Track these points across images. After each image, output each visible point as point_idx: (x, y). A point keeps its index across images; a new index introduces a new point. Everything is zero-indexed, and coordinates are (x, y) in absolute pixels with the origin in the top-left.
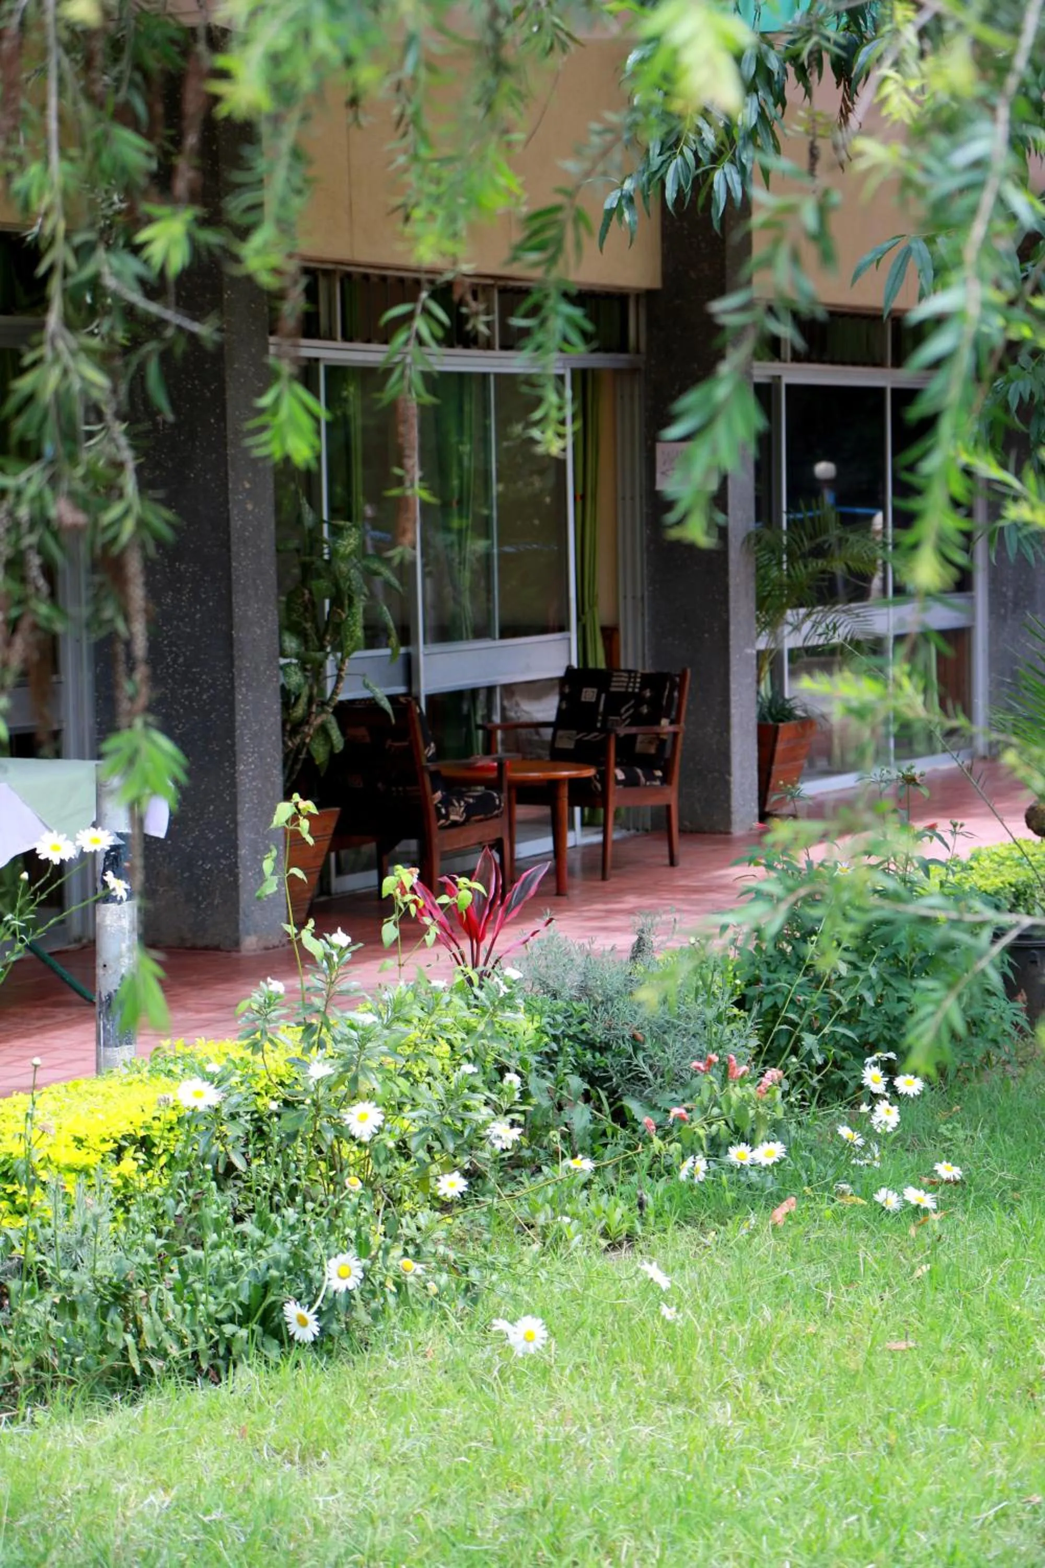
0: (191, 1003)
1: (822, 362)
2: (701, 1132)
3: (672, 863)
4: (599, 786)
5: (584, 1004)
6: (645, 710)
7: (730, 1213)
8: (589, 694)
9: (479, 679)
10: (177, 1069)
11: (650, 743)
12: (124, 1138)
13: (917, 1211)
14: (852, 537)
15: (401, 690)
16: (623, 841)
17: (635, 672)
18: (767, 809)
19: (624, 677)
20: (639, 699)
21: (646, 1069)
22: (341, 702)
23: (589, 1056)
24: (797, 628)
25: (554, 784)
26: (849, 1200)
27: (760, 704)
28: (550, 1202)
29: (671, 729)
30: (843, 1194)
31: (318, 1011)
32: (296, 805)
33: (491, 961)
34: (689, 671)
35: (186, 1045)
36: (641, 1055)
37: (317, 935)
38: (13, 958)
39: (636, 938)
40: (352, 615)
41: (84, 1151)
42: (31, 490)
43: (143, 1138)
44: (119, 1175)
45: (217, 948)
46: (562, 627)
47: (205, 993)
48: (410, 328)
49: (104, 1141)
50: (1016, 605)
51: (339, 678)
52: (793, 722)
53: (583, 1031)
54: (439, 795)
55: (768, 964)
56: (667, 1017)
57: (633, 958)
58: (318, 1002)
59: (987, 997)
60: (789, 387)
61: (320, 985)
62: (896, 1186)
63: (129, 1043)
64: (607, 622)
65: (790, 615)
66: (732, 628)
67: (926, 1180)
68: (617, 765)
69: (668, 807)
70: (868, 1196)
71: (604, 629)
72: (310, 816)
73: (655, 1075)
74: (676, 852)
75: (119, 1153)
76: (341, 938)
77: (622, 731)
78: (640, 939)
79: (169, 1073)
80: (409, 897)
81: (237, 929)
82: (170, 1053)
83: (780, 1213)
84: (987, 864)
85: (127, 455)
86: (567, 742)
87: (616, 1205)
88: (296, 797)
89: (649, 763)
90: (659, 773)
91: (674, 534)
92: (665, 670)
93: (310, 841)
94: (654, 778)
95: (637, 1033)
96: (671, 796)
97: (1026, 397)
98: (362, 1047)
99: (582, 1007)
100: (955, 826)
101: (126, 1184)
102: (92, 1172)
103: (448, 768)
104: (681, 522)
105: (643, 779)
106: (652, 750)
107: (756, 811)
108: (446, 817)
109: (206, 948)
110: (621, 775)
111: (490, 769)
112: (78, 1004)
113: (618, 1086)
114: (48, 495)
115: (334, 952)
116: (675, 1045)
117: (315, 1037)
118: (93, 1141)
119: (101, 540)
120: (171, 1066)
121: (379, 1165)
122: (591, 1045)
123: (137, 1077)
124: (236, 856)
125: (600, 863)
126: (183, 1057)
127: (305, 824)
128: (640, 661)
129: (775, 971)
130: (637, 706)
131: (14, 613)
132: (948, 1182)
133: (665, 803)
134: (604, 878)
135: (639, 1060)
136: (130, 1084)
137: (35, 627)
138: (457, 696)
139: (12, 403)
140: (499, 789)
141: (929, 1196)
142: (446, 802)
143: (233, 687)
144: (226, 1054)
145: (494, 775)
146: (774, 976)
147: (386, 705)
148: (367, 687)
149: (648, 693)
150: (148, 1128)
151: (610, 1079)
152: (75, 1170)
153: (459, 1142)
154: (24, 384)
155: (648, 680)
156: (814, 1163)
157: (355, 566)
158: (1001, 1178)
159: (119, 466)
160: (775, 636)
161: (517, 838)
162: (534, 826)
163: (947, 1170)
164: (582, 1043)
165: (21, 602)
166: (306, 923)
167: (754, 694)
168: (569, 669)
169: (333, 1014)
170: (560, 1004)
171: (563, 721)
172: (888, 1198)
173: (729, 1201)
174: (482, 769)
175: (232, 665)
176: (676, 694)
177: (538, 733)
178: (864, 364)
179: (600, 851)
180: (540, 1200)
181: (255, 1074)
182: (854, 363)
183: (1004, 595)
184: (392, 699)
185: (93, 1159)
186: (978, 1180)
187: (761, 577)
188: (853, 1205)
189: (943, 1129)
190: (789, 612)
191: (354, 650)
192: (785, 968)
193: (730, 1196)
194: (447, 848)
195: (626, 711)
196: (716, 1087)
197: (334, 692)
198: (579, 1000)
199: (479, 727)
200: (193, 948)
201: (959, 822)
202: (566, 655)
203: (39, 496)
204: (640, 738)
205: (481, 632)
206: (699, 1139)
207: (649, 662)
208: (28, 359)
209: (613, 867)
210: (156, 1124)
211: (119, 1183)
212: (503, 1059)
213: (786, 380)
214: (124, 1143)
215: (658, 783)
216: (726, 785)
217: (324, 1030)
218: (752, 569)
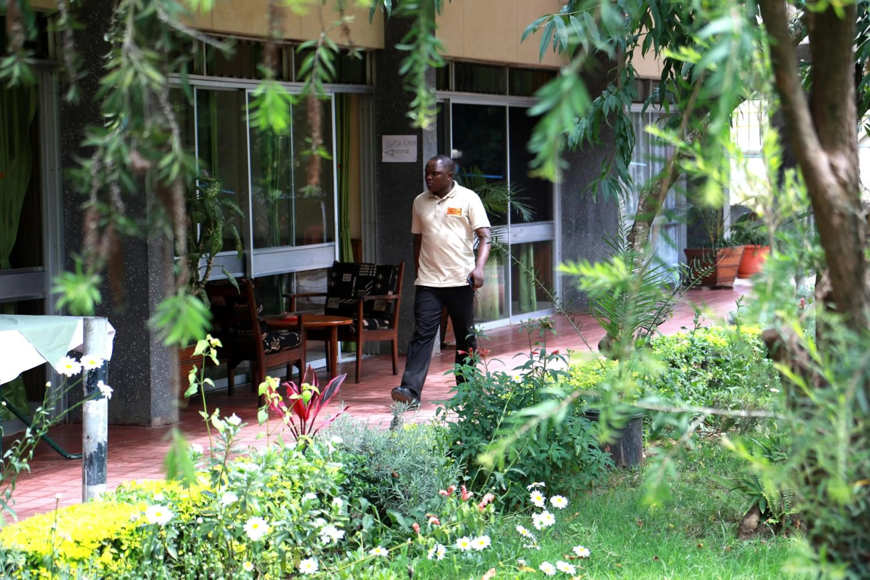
0: (125, 457)
1: (471, 91)
2: (447, 532)
3: (395, 373)
4: (354, 329)
6: (379, 286)
7: (457, 578)
8: (347, 277)
9: (285, 269)
10: (133, 498)
11: (382, 305)
12: (105, 540)
13: (564, 576)
14: (492, 190)
15: (240, 275)
16: (365, 360)
17: (373, 265)
18: (445, 342)
19: (367, 268)
20: (376, 280)
21: (400, 493)
22: (209, 282)
23: (367, 486)
25: (330, 328)
26: (524, 570)
29: (394, 297)
30: (521, 566)
31: (220, 463)
32: (209, 341)
33: (313, 431)
34: (404, 264)
35: (136, 483)
36: (397, 485)
37: (221, 418)
38: (41, 434)
39: (393, 417)
40: (217, 232)
41: (81, 549)
42: (113, 147)
43: (116, 540)
44: (102, 563)
45: (137, 425)
46: (331, 239)
47: (133, 451)
48: (315, 54)
49: (93, 542)
50: (577, 228)
51: (208, 268)
53: (364, 472)
54: (265, 335)
55: (466, 432)
56: (412, 463)
57: (391, 429)
58: (220, 457)
59: (590, 450)
60: (454, 105)
61: (222, 447)
62: (551, 559)
63: (102, 482)
64: (354, 237)
67: (567, 557)
68: (365, 317)
69: (392, 341)
70: (536, 567)
71: (353, 241)
72: (217, 348)
73: (405, 497)
74: (396, 367)
75: (101, 549)
76: (235, 419)
77: (367, 298)
78: (396, 418)
79: (129, 500)
80: (274, 395)
81: (150, 414)
82: (128, 488)
83: (486, 578)
84: (579, 373)
85: (174, 125)
86: (334, 305)
87: (390, 574)
88: (209, 337)
89: (381, 316)
90: (387, 322)
91: (535, 174)
92: (388, 264)
93: (217, 362)
94: (385, 325)
95: (395, 472)
96: (394, 335)
97: (613, 109)
98: (249, 484)
99: (364, 457)
100: (569, 351)
101: (106, 568)
102: (86, 561)
103: (270, 320)
104: (540, 166)
105: (378, 325)
106: (384, 309)
107: (439, 343)
108: (269, 347)
109: (131, 425)
110: (366, 323)
111: (292, 320)
112: (58, 459)
113: (384, 503)
114: (124, 150)
115: (231, 428)
116: (416, 480)
117: (219, 478)
118: (86, 542)
119: (157, 178)
120: (129, 496)
121: (256, 553)
122: (368, 480)
123: (110, 503)
124: (149, 371)
125: (354, 374)
127: (214, 353)
128: (373, 259)
129: (470, 436)
130: (374, 284)
131: (103, 222)
132: (581, 557)
133: (390, 339)
134: (357, 382)
135: (396, 488)
136: (106, 507)
137: (116, 232)
138: (270, 279)
139: (101, 92)
140: (298, 330)
141: (572, 566)
142: (269, 339)
143: (147, 274)
144: (162, 489)
145: (295, 323)
146: (469, 439)
147: (235, 283)
148: (224, 273)
149: (381, 277)
150: (118, 534)
151: (379, 499)
152: (75, 560)
153: (305, 539)
154: (108, 80)
155: (381, 269)
156: (503, 547)
157: (217, 204)
158: (610, 555)
159: (169, 131)
161: (307, 360)
162: (316, 353)
163: (581, 551)
164: (363, 479)
165: (109, 215)
166: (214, 411)
168: (335, 262)
169: (229, 464)
170: (351, 456)
171: (331, 292)
172: (546, 567)
173: (457, 571)
174: (288, 320)
175: (147, 259)
176: (396, 277)
177: (308, 300)
178: (495, 93)
179: (354, 366)
180: (347, 572)
181: (180, 501)
182: (489, 93)
183: (570, 223)
184: (238, 279)
185: (86, 554)
186: (597, 557)
188: (527, 572)
189: (572, 526)
191: (217, 252)
192: (476, 434)
193: (457, 567)
194: (270, 365)
195: (368, 287)
196: (454, 505)
197: (206, 276)
198: (361, 453)
199: (284, 296)
200: (124, 425)
201: (572, 349)
202: (333, 256)
203: (118, 151)
204: (376, 302)
205: (285, 242)
206: (446, 536)
207: (378, 259)
208: (111, 64)
209: (362, 376)
210: (123, 532)
211: (102, 567)
212: (322, 489)
213: (452, 101)
214: (105, 543)
215: (386, 328)
217: (224, 473)
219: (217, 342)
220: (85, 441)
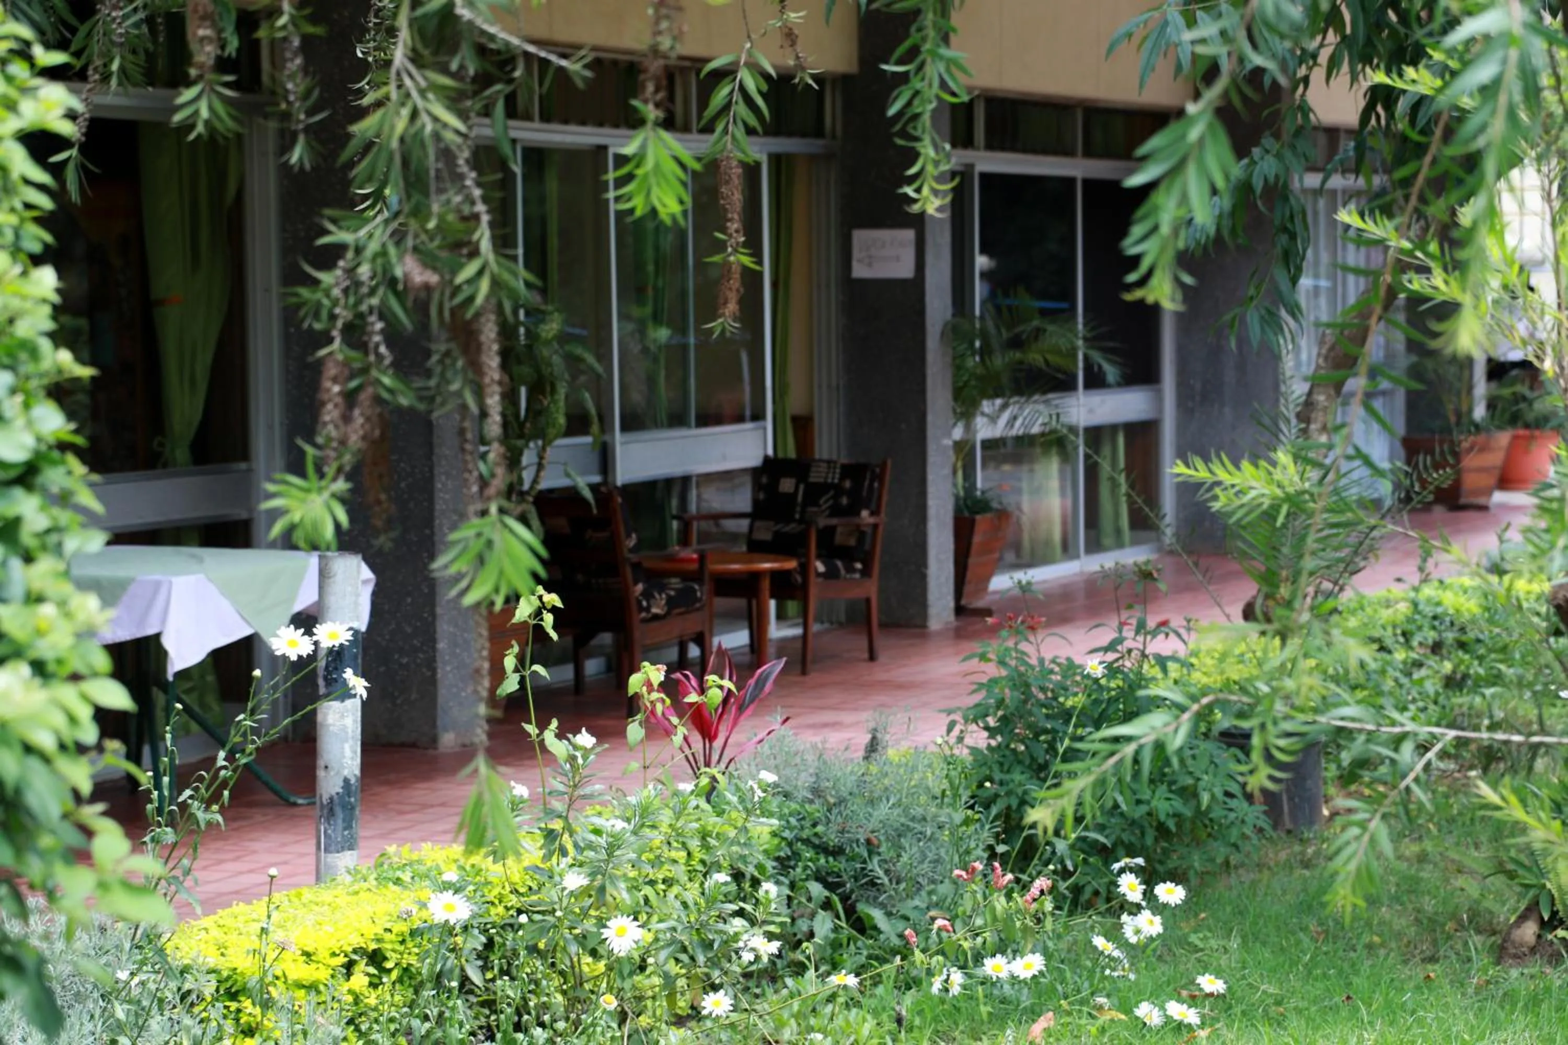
1: (1014, 151)
2: (966, 945)
3: (872, 657)
4: (799, 579)
5: (816, 806)
6: (844, 501)
7: (985, 1028)
8: (787, 485)
9: (677, 470)
10: (406, 877)
11: (851, 534)
12: (355, 951)
13: (1180, 1027)
14: (1051, 328)
15: (597, 479)
16: (819, 634)
17: (835, 462)
18: (963, 602)
19: (823, 468)
20: (838, 490)
21: (881, 873)
22: (541, 492)
23: (822, 861)
24: (993, 419)
25: (756, 576)
26: (1107, 1016)
27: (957, 497)
28: (796, 1016)
29: (872, 520)
30: (1100, 1008)
31: (560, 817)
32: (540, 598)
33: (725, 760)
34: (888, 462)
35: (411, 851)
36: (876, 860)
37: (560, 736)
38: (244, 761)
39: (869, 736)
40: (555, 402)
41: (314, 966)
42: (373, 247)
43: (374, 951)
44: (350, 991)
45: (414, 745)
46: (758, 416)
48: (732, 80)
49: (334, 954)
50: (1204, 398)
51: (540, 467)
52: (989, 515)
53: (816, 834)
54: (640, 587)
55: (1002, 764)
56: (903, 820)
57: (866, 758)
58: (558, 805)
59: (1228, 800)
60: (984, 176)
61: (561, 788)
62: (1157, 997)
63: (351, 848)
64: (798, 412)
65: (987, 406)
66: (930, 418)
67: (1184, 993)
68: (819, 557)
69: (868, 601)
70: (1128, 1011)
71: (794, 419)
73: (890, 881)
74: (875, 647)
75: (349, 967)
76: (585, 739)
77: (823, 522)
78: (874, 738)
79: (398, 882)
80: (655, 695)
81: (434, 725)
82: (396, 859)
83: (1038, 1028)
84: (1209, 662)
85: (481, 208)
86: (764, 533)
87: (864, 1020)
88: (541, 590)
89: (848, 555)
90: (859, 566)
91: (1134, 296)
92: (862, 460)
93: (554, 636)
94: (854, 570)
95: (872, 836)
96: (871, 589)
97: (1272, 179)
98: (610, 855)
99: (815, 809)
100: (1189, 621)
101: (357, 1001)
102: (322, 988)
103: (650, 560)
105: (843, 572)
106: (852, 542)
107: (952, 604)
108: (648, 609)
109: (403, 745)
110: (821, 567)
111: (689, 561)
112: (273, 804)
113: (852, 891)
114: (392, 251)
115: (578, 754)
116: (911, 852)
117: (557, 844)
118: (323, 955)
119: (451, 304)
120: (399, 874)
121: (623, 979)
122: (823, 849)
123: (365, 885)
124: (434, 649)
125: (800, 658)
126: (411, 864)
127: (548, 620)
128: (835, 451)
129: (1008, 771)
130: (836, 497)
131: (353, 383)
132: (1211, 995)
133: (865, 596)
134: (804, 673)
135: (875, 865)
136: (357, 893)
137: (377, 400)
138: (650, 486)
140: (699, 579)
141: (1193, 1010)
142: (647, 595)
143: (432, 476)
144: (457, 861)
145: (694, 566)
146: (1007, 777)
147: (587, 494)
148: (568, 475)
149: (848, 484)
150: (379, 940)
151: (842, 885)
152: (304, 987)
153: (710, 955)
155: (848, 471)
156: (1068, 974)
157: (556, 352)
158: (1264, 992)
159: (473, 219)
160: (968, 428)
161: (715, 632)
162: (731, 619)
163: (1210, 984)
164: (815, 847)
166: (549, 723)
167: (949, 486)
168: (766, 459)
169: (575, 818)
170: (794, 806)
171: (759, 512)
172: (1146, 1011)
173: (985, 1016)
174: (683, 560)
176: (876, 485)
177: (717, 525)
178: (1056, 154)
179: (799, 645)
180: (786, 1015)
181: (488, 883)
182: (1046, 153)
183: (1192, 387)
184: (593, 488)
185: (323, 974)
186: (1239, 994)
187: (958, 367)
188: (1112, 1020)
189: (1194, 938)
190: (985, 403)
191: (556, 438)
192: (1019, 769)
193: (984, 1009)
194: (648, 642)
195: (825, 502)
196: (979, 896)
197: (535, 481)
198: (811, 802)
199: (674, 517)
200: (389, 745)
201: (1194, 617)
202: (762, 445)
203: (383, 253)
204: (839, 530)
205: (677, 420)
206: (964, 953)
207: (844, 452)
208: (368, 99)
209: (813, 662)
210: (387, 936)
211: (350, 999)
212: (740, 865)
213: (978, 169)
214: (355, 957)
215: (857, 576)
216: (922, 578)
217: (566, 835)
218: (949, 359)
219: (553, 599)
220: (321, 773)
